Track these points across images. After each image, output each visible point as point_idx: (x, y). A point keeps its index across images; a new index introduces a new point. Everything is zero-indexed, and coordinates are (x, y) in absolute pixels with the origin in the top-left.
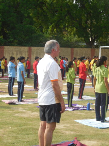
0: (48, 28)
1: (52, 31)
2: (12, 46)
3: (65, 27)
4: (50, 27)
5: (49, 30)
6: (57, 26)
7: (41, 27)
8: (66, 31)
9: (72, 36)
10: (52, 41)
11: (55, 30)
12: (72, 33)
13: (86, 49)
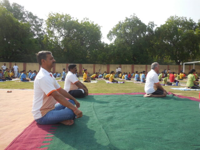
0: (156, 57)
1: (158, 58)
2: (138, 64)
3: (164, 55)
4: (157, 56)
5: (156, 58)
6: (160, 55)
7: (152, 57)
8: (165, 58)
9: (168, 60)
10: (155, 63)
11: (159, 57)
12: (168, 59)
13: (176, 66)
